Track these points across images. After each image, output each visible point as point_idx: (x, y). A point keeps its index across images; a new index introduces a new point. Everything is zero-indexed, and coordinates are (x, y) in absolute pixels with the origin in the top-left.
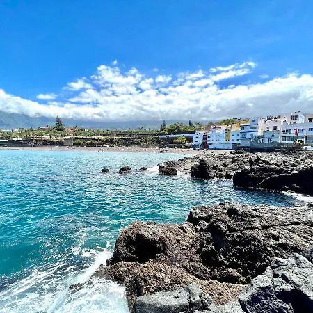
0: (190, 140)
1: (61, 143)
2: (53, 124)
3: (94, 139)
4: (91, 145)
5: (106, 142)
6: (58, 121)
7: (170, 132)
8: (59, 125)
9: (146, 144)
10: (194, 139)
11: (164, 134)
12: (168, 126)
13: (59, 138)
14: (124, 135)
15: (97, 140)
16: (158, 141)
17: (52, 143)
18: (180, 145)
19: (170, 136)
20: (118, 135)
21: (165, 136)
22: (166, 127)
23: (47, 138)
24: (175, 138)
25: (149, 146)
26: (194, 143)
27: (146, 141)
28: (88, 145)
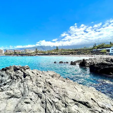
0: (109, 51)
1: (57, 54)
2: (56, 48)
3: (67, 52)
4: (66, 54)
5: (71, 53)
6: (57, 47)
7: (98, 48)
8: (57, 48)
9: (86, 53)
10: (111, 51)
11: (95, 49)
12: (97, 45)
13: (57, 53)
14: (78, 50)
15: (68, 53)
16: (92, 52)
17: (55, 54)
18: (103, 53)
19: (98, 50)
20: (75, 50)
21: (95, 50)
22: (96, 46)
23: (53, 53)
24: (101, 50)
25: (88, 54)
26: (110, 52)
27: (86, 52)
28: (65, 54)
